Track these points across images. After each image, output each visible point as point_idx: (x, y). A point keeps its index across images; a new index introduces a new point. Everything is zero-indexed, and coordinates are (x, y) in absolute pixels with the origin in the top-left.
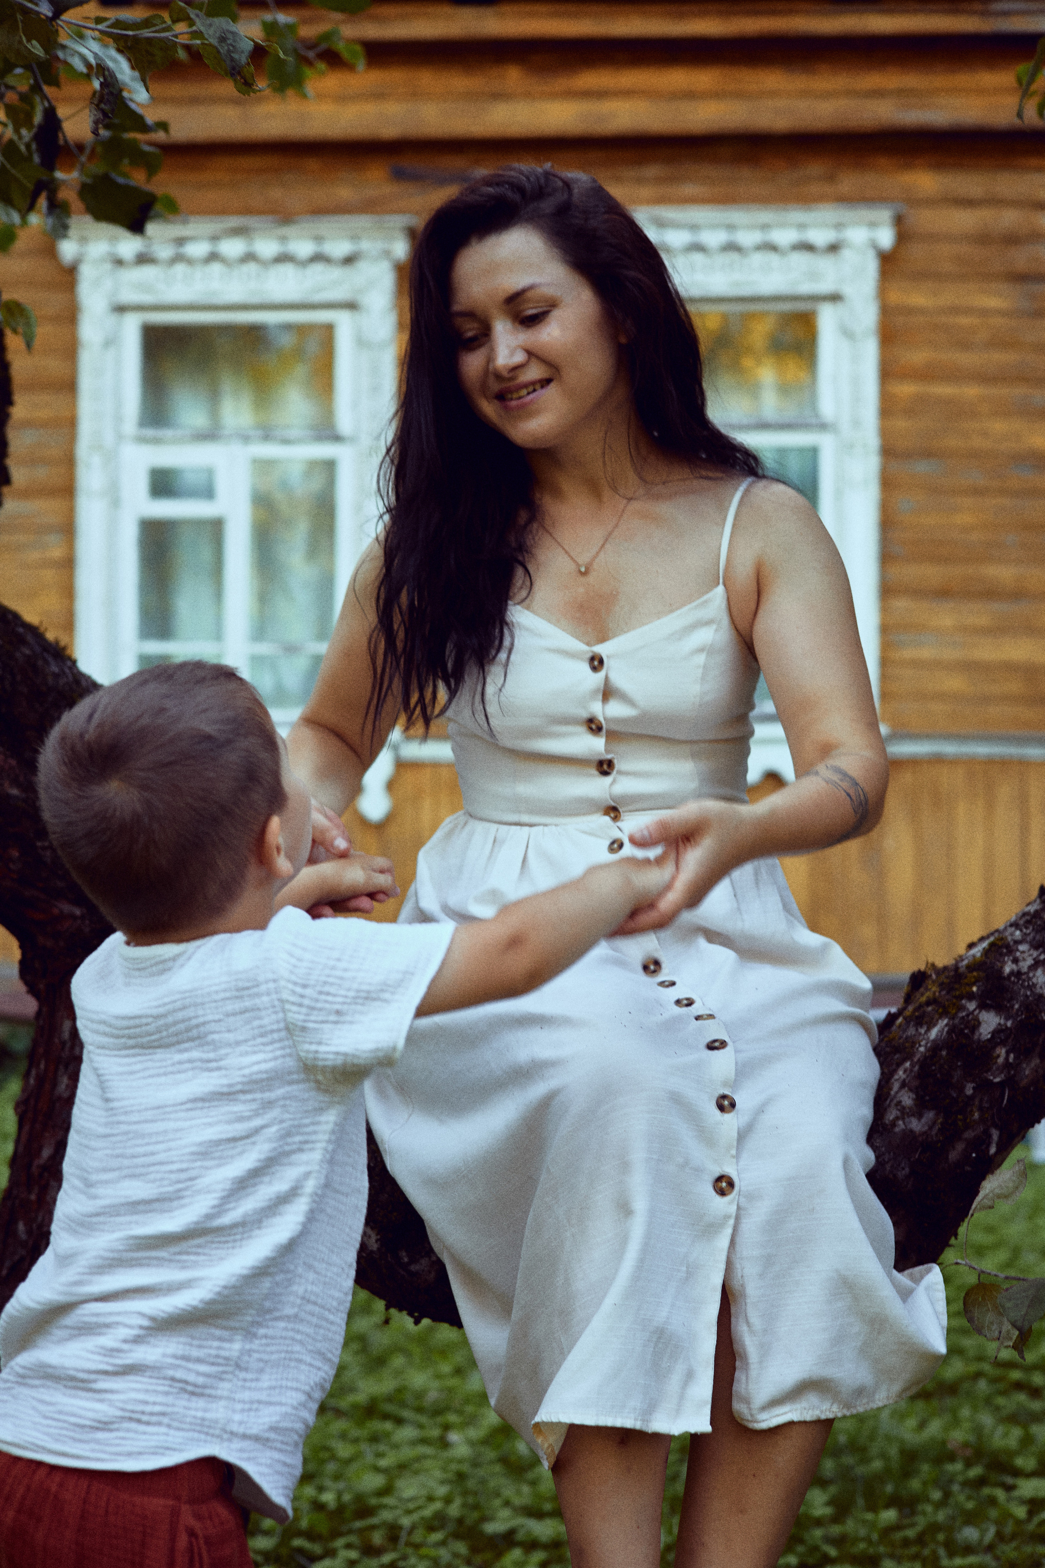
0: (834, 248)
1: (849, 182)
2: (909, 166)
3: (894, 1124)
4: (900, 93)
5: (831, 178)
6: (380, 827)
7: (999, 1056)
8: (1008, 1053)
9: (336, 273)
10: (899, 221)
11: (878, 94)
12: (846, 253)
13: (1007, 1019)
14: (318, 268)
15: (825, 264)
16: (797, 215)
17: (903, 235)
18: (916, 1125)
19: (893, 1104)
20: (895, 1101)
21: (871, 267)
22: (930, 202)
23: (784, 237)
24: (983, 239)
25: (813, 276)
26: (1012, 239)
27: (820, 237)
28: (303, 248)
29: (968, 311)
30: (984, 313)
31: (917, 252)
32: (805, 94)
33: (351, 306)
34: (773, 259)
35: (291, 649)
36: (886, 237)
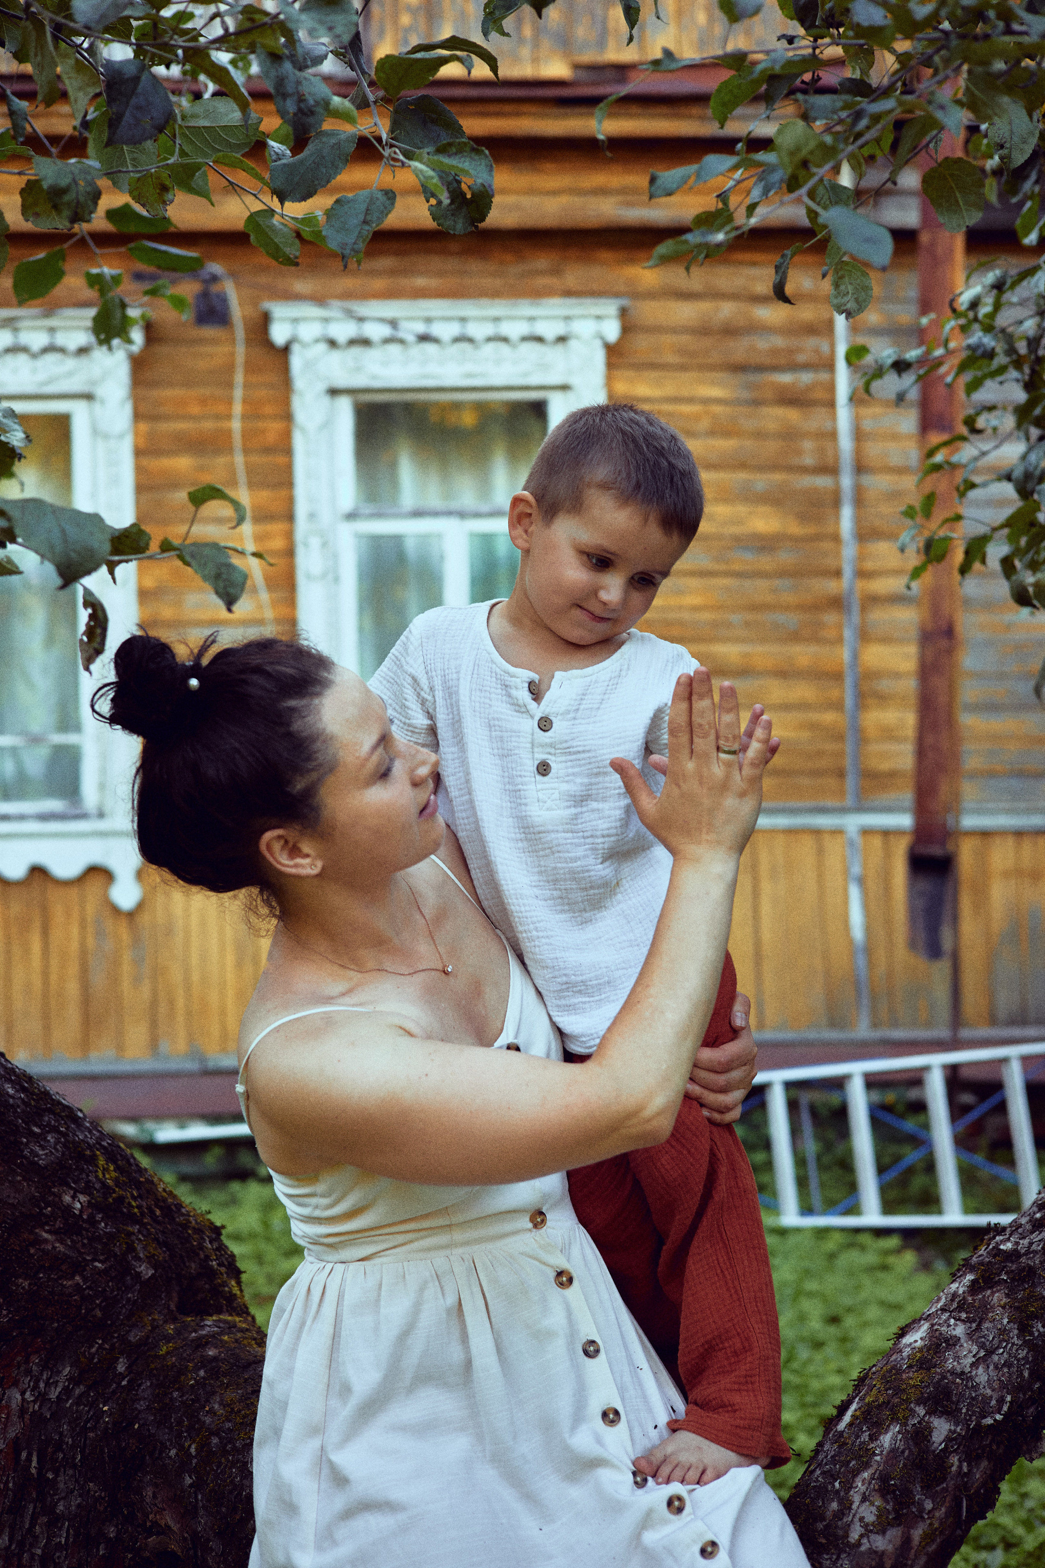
0: (562, 339)
1: (573, 276)
2: (632, 261)
3: (859, 1544)
4: (623, 191)
5: (556, 272)
6: (131, 915)
7: (952, 1465)
8: (960, 1461)
9: (71, 363)
10: (623, 313)
11: (602, 191)
12: (573, 343)
13: (957, 1425)
14: (51, 358)
15: (553, 355)
16: (526, 308)
17: (627, 328)
18: (880, 1543)
19: (856, 1520)
20: (858, 1516)
21: (599, 357)
22: (651, 295)
23: (514, 329)
24: (703, 330)
25: (544, 367)
26: (730, 331)
27: (549, 329)
28: (37, 339)
29: (690, 400)
30: (706, 401)
31: (642, 343)
32: (531, 191)
33: (88, 397)
34: (503, 348)
35: (35, 740)
36: (612, 330)
